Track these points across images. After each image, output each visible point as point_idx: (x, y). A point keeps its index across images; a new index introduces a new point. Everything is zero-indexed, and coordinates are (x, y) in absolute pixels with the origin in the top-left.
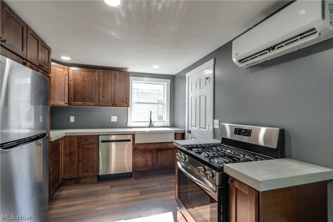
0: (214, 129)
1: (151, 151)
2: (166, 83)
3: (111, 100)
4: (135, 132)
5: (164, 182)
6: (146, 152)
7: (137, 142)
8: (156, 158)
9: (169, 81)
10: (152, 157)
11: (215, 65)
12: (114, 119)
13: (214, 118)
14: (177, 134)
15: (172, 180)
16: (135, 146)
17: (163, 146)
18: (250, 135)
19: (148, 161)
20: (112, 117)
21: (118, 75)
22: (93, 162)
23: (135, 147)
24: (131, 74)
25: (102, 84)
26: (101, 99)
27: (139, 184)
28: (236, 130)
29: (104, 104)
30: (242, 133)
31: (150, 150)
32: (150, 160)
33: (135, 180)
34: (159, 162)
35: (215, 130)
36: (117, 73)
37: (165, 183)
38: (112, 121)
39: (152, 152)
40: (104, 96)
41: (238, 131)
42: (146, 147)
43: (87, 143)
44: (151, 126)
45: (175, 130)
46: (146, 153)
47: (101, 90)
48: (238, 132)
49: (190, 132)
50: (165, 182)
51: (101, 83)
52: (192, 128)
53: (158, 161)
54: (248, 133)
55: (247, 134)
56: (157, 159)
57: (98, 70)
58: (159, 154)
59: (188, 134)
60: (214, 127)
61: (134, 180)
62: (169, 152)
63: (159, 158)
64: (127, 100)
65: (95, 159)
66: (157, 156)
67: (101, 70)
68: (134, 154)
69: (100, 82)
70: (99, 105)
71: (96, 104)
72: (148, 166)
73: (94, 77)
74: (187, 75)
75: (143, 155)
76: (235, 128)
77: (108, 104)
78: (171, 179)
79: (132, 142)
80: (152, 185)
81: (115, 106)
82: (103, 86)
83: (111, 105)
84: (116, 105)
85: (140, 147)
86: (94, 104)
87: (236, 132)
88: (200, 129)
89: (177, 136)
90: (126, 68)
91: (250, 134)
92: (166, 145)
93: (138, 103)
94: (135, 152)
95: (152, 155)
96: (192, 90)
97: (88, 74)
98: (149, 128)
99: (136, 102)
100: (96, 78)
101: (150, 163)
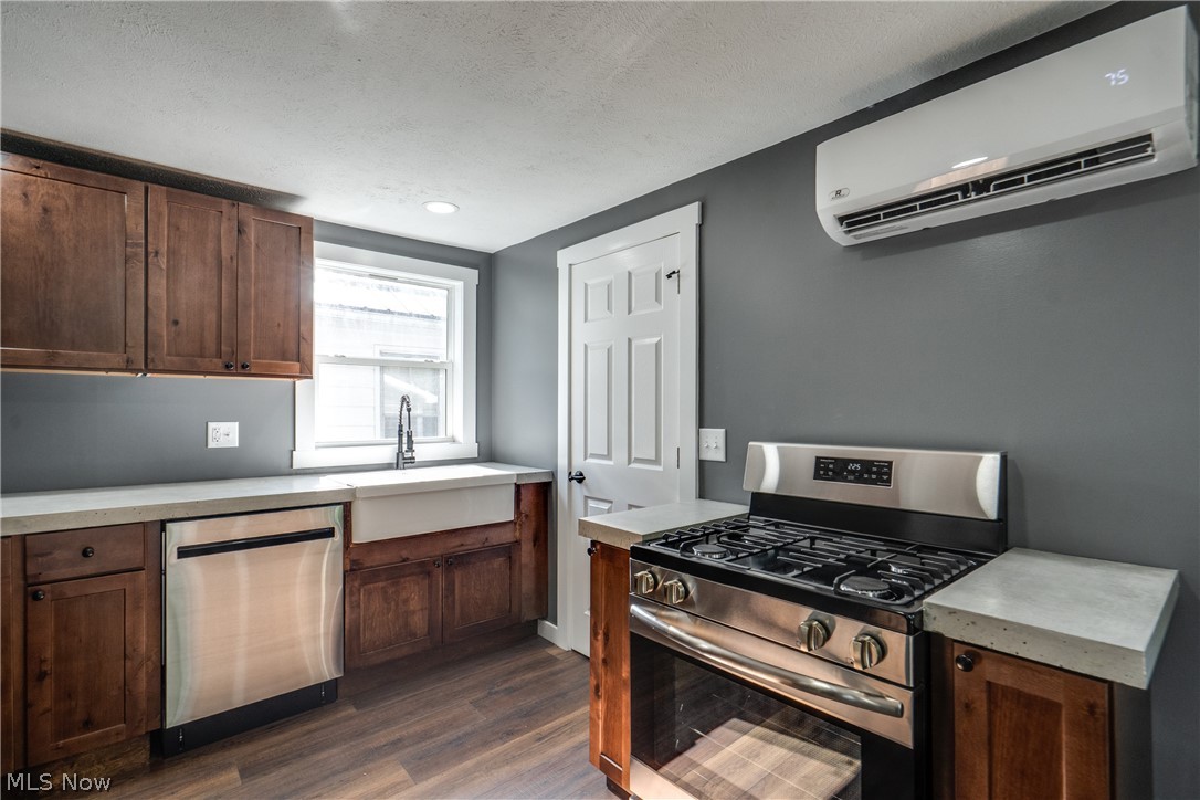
0: (702, 465)
1: (424, 569)
2: (459, 285)
3: (219, 343)
4: (353, 492)
5: (490, 694)
6: (404, 576)
7: (361, 535)
8: (447, 597)
9: (473, 274)
10: (430, 593)
11: (706, 227)
12: (224, 435)
13: (701, 423)
14: (523, 491)
15: (518, 679)
16: (354, 556)
17: (472, 542)
18: (889, 481)
19: (414, 612)
20: (211, 425)
21: (253, 223)
22: (128, 664)
23: (354, 562)
24: (316, 230)
25: (163, 262)
26: (162, 336)
27: (386, 723)
28: (823, 463)
29: (175, 359)
30: (852, 472)
31: (422, 564)
32: (418, 607)
33: (357, 709)
34: (457, 611)
35: (707, 466)
36: (246, 212)
37: (495, 697)
38: (212, 444)
39: (429, 574)
40: (176, 323)
41: (831, 466)
42: (405, 554)
43: (89, 567)
44: (404, 460)
45: (518, 475)
46: (402, 580)
47: (159, 287)
48: (831, 470)
49: (581, 480)
50: (497, 692)
51: (157, 253)
52: (589, 460)
53: (454, 607)
54: (874, 473)
55: (874, 477)
56: (450, 599)
57: (140, 186)
58: (458, 575)
59: (570, 488)
60: (703, 457)
61: (352, 711)
62: (495, 566)
63: (457, 597)
64: (303, 345)
65: (143, 648)
66: (450, 589)
67: (156, 186)
68: (351, 594)
69: (150, 249)
70: (151, 367)
71: (128, 362)
72: (413, 635)
73: (118, 218)
74: (564, 257)
75: (391, 591)
76: (818, 459)
77: (199, 360)
78: (513, 672)
79: (338, 537)
80: (449, 717)
81: (240, 371)
82: (168, 268)
83: (219, 363)
84: (244, 367)
85: (378, 558)
86: (116, 358)
87: (822, 472)
88: (629, 463)
89: (522, 497)
90: (293, 198)
91: (885, 478)
92: (482, 536)
93: (342, 360)
94: (356, 584)
95: (430, 586)
96: (589, 318)
97: (78, 198)
98: (399, 471)
99: (332, 355)
100: (130, 224)
101: (419, 622)
